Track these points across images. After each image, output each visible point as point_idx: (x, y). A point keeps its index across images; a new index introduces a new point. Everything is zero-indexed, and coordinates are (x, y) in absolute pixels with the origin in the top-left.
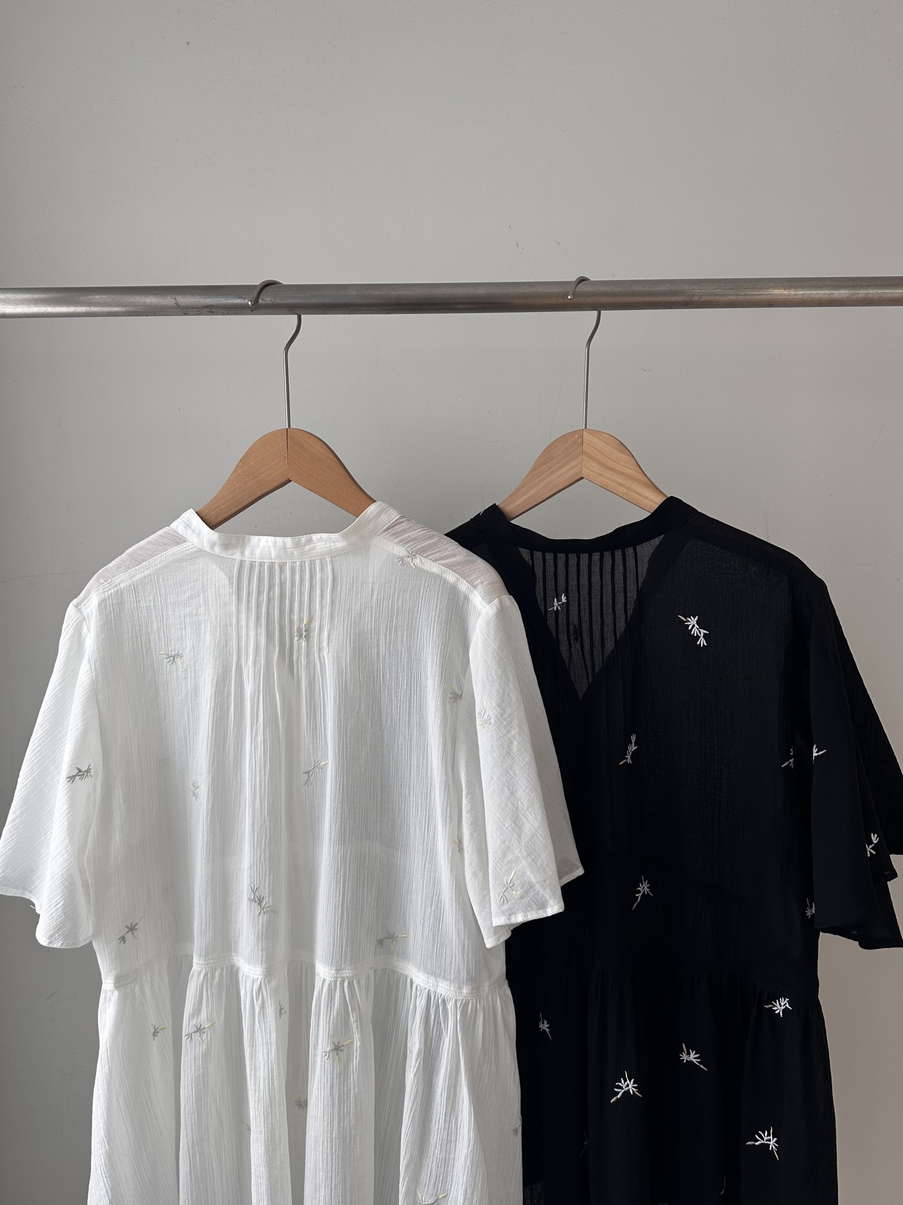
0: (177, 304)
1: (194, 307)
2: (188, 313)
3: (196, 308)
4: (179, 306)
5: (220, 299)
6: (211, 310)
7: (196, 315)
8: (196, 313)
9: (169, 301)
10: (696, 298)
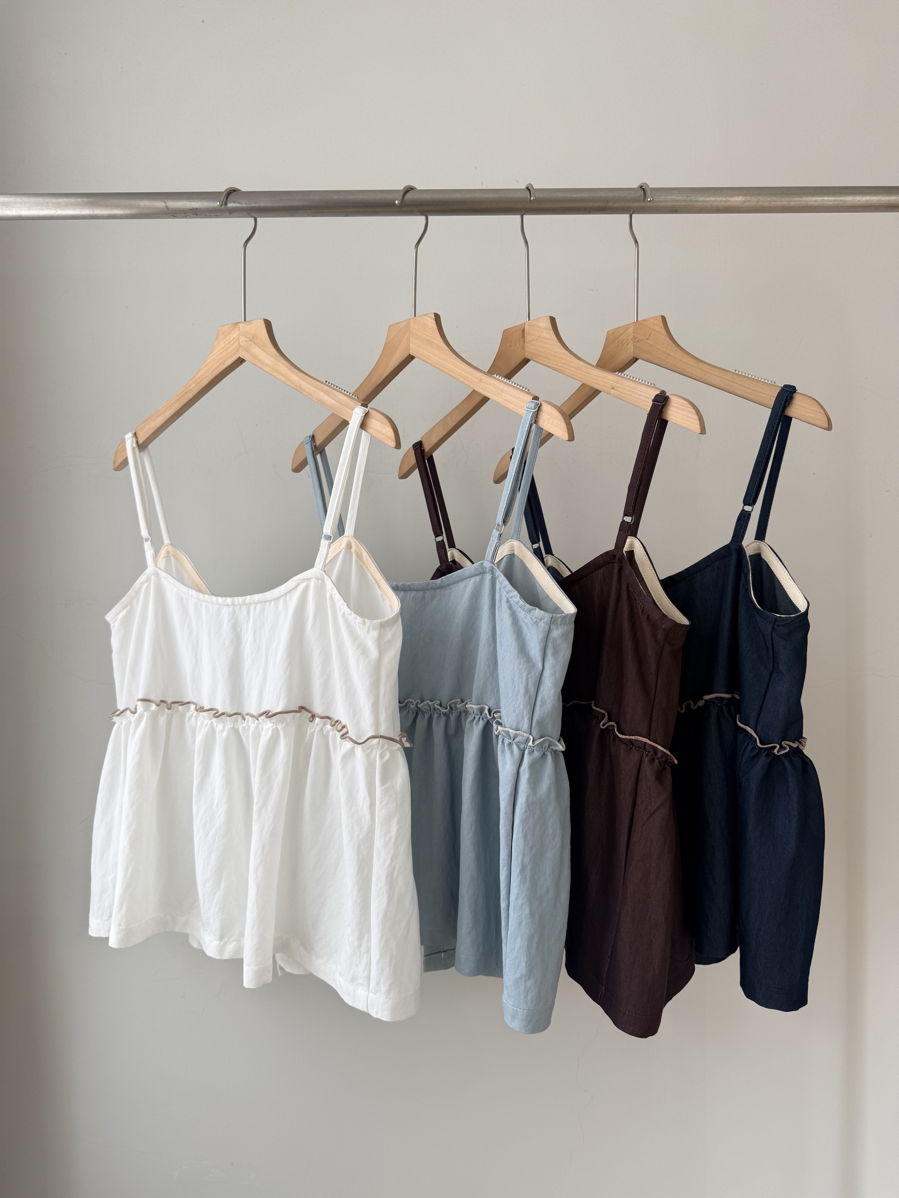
0: (167, 207)
1: (181, 210)
2: (174, 215)
3: (183, 210)
4: (168, 209)
5: (203, 202)
6: (196, 213)
7: (183, 217)
8: (183, 215)
9: (159, 204)
10: (610, 204)
